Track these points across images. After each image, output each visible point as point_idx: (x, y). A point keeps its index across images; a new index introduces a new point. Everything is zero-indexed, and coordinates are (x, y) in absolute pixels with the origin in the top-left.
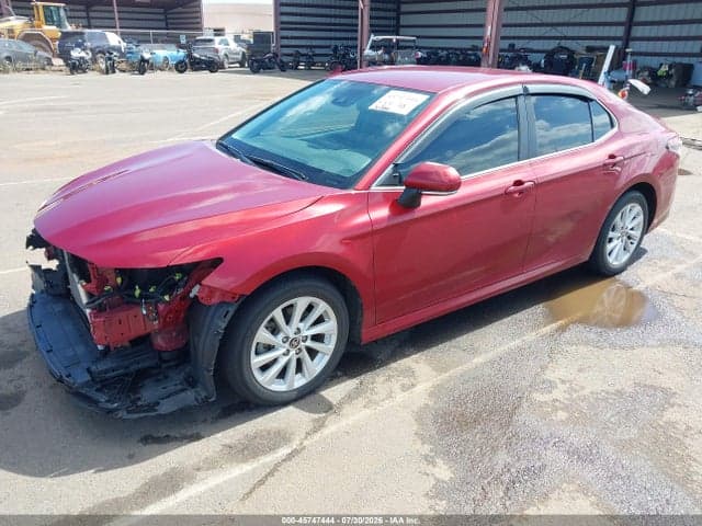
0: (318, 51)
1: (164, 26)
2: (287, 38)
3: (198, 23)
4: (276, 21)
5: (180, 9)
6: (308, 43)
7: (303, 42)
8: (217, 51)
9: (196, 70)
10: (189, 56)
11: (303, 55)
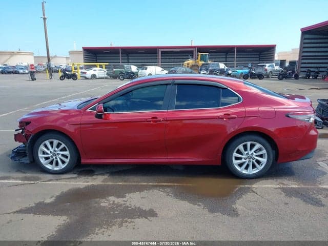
0: (321, 69)
1: (258, 59)
2: (305, 63)
3: (272, 58)
4: (300, 55)
5: (266, 53)
6: (315, 65)
7: (312, 65)
8: (266, 70)
9: (252, 78)
10: (250, 72)
11: (312, 72)
